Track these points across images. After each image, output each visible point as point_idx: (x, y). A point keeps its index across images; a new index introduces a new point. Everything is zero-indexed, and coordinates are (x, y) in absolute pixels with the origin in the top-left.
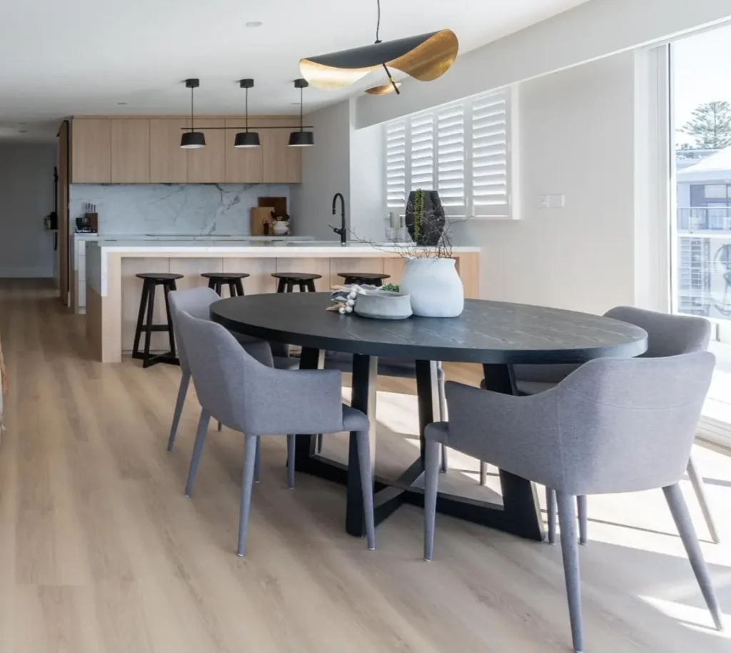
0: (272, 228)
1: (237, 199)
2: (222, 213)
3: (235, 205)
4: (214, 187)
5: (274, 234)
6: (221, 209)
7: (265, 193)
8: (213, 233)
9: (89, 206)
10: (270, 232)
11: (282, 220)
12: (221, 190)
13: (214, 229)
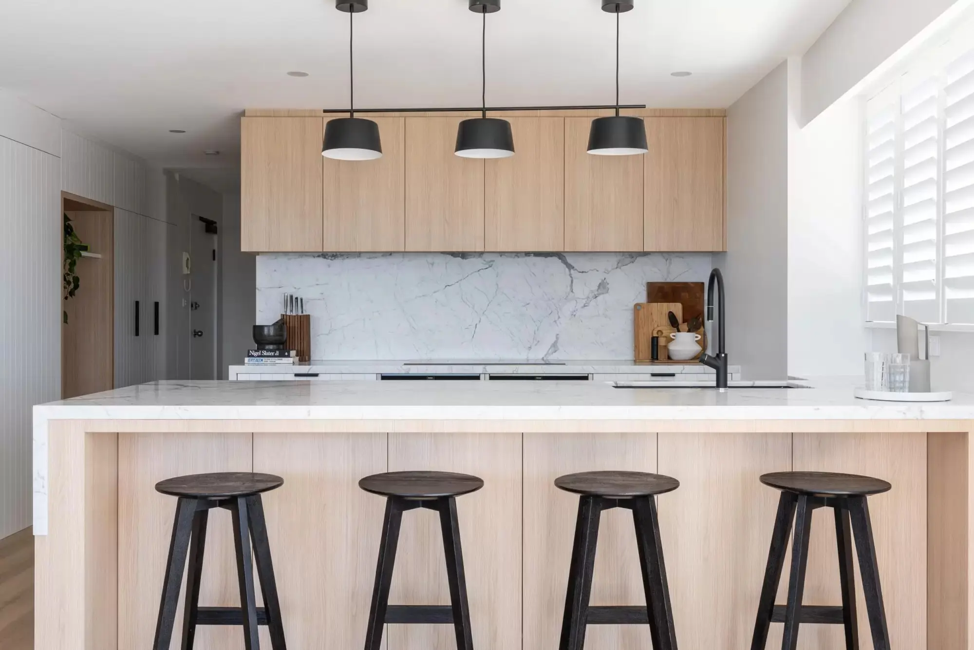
0: (666, 347)
1: (603, 287)
2: (573, 315)
3: (600, 298)
4: (555, 259)
5: (669, 359)
6: (569, 308)
7: (661, 273)
8: (553, 357)
9: (292, 301)
10: (661, 355)
11: (689, 331)
12: (570, 267)
13: (555, 346)
